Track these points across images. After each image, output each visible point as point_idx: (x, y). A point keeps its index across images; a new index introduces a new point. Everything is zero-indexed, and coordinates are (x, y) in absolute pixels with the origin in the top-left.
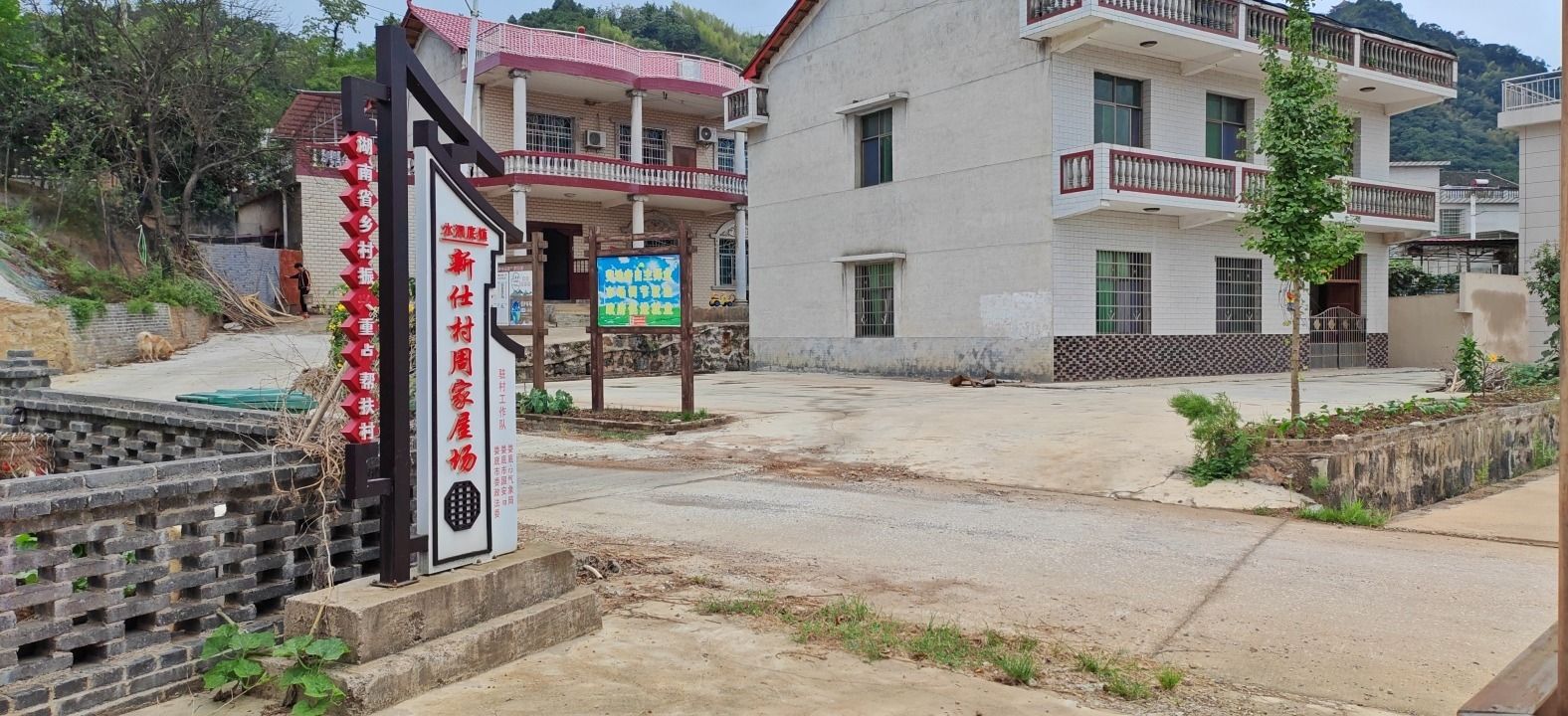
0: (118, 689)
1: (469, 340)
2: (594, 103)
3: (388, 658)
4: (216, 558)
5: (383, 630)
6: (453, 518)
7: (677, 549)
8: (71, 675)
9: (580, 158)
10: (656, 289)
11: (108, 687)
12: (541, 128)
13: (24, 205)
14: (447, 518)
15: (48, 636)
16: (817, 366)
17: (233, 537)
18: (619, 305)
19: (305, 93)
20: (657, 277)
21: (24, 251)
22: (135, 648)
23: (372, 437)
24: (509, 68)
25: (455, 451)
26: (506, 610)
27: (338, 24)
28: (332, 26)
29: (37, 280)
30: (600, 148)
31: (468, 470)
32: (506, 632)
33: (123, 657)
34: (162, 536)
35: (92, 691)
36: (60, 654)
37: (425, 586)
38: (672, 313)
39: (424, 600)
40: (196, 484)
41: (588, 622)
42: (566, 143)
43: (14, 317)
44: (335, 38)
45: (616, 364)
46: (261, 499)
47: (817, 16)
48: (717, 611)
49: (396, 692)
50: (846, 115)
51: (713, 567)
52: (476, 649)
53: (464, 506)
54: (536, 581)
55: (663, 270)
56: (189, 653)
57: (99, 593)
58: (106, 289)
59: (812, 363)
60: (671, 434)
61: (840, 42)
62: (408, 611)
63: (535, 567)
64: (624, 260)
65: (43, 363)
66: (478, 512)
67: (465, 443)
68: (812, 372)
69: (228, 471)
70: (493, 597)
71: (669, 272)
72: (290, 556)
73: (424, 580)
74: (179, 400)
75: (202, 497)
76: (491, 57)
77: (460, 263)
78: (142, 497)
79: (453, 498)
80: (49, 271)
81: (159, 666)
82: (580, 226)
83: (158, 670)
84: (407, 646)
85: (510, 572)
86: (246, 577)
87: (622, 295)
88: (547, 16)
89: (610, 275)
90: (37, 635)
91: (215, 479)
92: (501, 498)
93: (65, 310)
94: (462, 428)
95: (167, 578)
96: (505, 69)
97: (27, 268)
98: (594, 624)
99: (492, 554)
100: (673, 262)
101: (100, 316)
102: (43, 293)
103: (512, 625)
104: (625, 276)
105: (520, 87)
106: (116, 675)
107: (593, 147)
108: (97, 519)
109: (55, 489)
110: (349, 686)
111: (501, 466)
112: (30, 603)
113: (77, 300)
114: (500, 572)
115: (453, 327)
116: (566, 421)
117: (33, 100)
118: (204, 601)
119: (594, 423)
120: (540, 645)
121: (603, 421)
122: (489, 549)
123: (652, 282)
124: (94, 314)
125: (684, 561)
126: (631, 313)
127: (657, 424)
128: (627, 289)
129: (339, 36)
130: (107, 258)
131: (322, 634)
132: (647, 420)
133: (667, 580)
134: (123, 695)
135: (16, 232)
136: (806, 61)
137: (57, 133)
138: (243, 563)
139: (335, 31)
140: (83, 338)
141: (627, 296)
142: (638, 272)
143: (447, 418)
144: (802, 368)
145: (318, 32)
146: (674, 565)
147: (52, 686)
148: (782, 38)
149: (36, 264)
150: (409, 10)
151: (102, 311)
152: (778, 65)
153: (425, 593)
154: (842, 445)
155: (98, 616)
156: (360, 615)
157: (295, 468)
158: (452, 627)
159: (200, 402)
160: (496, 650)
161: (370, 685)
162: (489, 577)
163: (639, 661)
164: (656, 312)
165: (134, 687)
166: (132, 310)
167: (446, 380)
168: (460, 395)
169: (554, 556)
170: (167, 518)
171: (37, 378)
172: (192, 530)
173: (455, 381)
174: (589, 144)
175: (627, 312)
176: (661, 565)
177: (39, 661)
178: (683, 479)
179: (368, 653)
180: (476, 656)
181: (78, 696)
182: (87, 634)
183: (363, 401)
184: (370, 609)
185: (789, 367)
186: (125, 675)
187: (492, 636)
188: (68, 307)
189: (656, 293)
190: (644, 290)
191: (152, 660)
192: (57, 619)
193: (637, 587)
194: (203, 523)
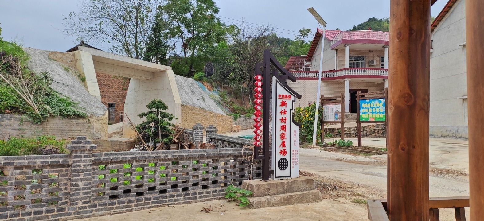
0: (210, 195)
1: (285, 123)
2: (372, 51)
3: (260, 197)
4: (230, 171)
5: (260, 190)
6: (280, 167)
7: (359, 186)
8: (202, 191)
9: (367, 69)
10: (377, 109)
11: (208, 194)
12: (354, 61)
13: (226, 91)
14: (279, 166)
15: (198, 182)
16: (453, 136)
17: (235, 166)
18: (366, 114)
19: (292, 57)
20: (378, 106)
21: (225, 102)
22: (214, 187)
23: (259, 145)
24: (345, 44)
25: (281, 150)
26: (293, 192)
27: (303, 37)
28: (302, 37)
29: (227, 109)
30: (374, 65)
31: (285, 155)
32: (291, 197)
33: (212, 189)
34: (220, 164)
35: (205, 195)
36: (200, 186)
37: (272, 182)
38: (383, 117)
39: (270, 185)
40: (226, 153)
41: (317, 199)
42: (363, 64)
43: (222, 118)
44: (303, 40)
45: (376, 133)
46: (240, 158)
47: (452, 12)
48: (358, 202)
49: (262, 205)
50: (464, 46)
51: (367, 192)
52: (283, 199)
53: (283, 164)
54: (302, 186)
55: (380, 103)
56: (224, 190)
57: (208, 175)
58: (241, 111)
59: (451, 135)
60: (380, 155)
61: (461, 20)
62: (266, 187)
63: (302, 182)
64: (368, 101)
65: (215, 128)
66: (287, 166)
67: (284, 148)
68: (451, 138)
69: (233, 151)
70: (289, 188)
71: (381, 104)
72: (247, 172)
73: (271, 181)
74: (238, 137)
75: (228, 157)
76: (339, 41)
77: (283, 104)
78: (215, 155)
79: (280, 162)
80: (230, 107)
81: (218, 192)
82: (367, 90)
83: (218, 193)
84: (266, 195)
85: (294, 182)
86: (237, 176)
87: (367, 111)
88: (366, 24)
89: (364, 105)
90: (196, 181)
91: (230, 153)
92: (294, 163)
93: (232, 117)
94: (283, 144)
95: (221, 173)
96: (343, 44)
97: (225, 107)
98: (319, 200)
99: (291, 177)
100: (383, 101)
101: (239, 118)
102: (228, 113)
103: (293, 195)
104: (368, 106)
105: (348, 49)
106: (210, 192)
107: (372, 64)
108: (207, 159)
109: (200, 152)
110: (251, 201)
111: (294, 155)
112: (195, 175)
113: (235, 114)
114: (291, 182)
115: (281, 120)
116: (349, 149)
117: (228, 66)
118: (228, 180)
119: (357, 150)
120: (302, 202)
121: (360, 150)
122: (290, 176)
123: (376, 107)
124: (238, 118)
125: (359, 189)
126: (370, 117)
127: (377, 152)
128: (368, 109)
129: (304, 39)
130: (242, 104)
131: (248, 190)
132: (374, 150)
133: (350, 193)
134: (211, 197)
135: (224, 98)
136: (447, 29)
137: (232, 74)
138: (236, 172)
139: (303, 38)
140: (236, 123)
141: (369, 112)
142: (372, 104)
143: (279, 142)
144: (447, 136)
145: (298, 39)
146: (355, 190)
147: (198, 192)
148: (438, 22)
149: (227, 105)
150: (318, 31)
151: (240, 116)
152: (436, 31)
153: (271, 183)
154: (441, 163)
155: (207, 179)
156: (254, 186)
157: (247, 152)
158: (278, 193)
159: (242, 137)
160: (288, 201)
161: (255, 202)
162: (288, 182)
163: (326, 210)
164: (378, 116)
165: (213, 195)
166: (246, 116)
167: (279, 132)
168: (283, 136)
169: (308, 180)
170: (221, 160)
171: (214, 131)
172: (226, 164)
173: (281, 133)
174: (370, 64)
175: (369, 116)
176: (351, 189)
177: (196, 187)
178: (375, 168)
179: (256, 195)
180: (283, 201)
181: (202, 195)
182: (205, 183)
183: (258, 137)
184: (257, 185)
185: (442, 136)
186: (211, 193)
187: (287, 197)
188: (233, 116)
189: (377, 111)
190: (374, 109)
191: (217, 190)
192: (199, 179)
193: (339, 194)
194: (228, 162)
